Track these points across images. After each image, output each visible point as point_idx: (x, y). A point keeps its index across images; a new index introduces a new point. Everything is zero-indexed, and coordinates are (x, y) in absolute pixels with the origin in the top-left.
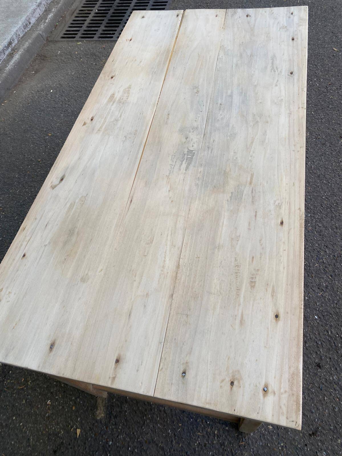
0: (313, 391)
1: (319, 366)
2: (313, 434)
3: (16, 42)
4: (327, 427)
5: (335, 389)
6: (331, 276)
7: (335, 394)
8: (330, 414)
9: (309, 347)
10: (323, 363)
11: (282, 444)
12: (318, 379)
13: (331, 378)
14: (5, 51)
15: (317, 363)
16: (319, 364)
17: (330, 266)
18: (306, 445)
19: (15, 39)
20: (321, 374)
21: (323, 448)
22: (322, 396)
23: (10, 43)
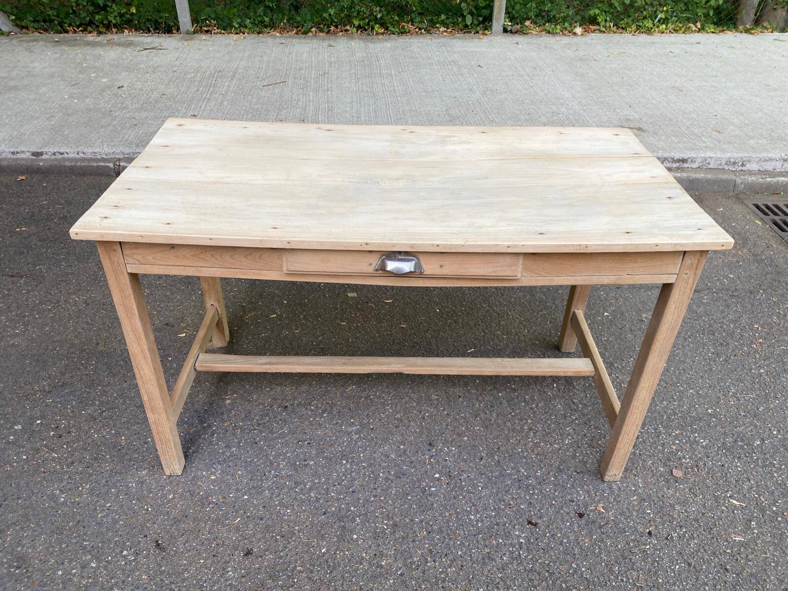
0: (213, 545)
1: (248, 553)
2: (158, 545)
3: (695, 166)
4: (164, 562)
5: (214, 573)
6: (402, 575)
7: (207, 574)
8: (181, 566)
9: (276, 540)
10: (251, 558)
11: (150, 509)
12: (229, 552)
13: (229, 569)
14: (666, 161)
15: (252, 550)
16: (251, 554)
17: (421, 575)
18: (146, 536)
19: (697, 163)
20: (235, 556)
21: (139, 556)
22: (206, 556)
23: (684, 161)
